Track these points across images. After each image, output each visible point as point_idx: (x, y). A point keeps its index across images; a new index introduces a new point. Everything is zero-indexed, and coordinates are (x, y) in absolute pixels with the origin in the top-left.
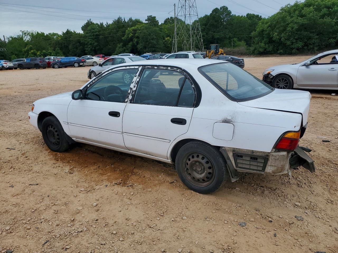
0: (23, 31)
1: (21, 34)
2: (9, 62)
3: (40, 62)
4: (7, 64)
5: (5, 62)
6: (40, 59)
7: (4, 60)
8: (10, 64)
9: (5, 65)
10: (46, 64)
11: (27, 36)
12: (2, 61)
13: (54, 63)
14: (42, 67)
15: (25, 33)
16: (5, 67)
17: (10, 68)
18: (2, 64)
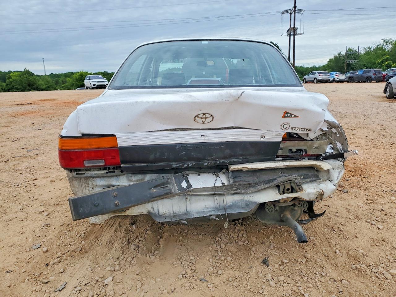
0: (385, 39)
1: (382, 42)
2: (342, 75)
3: (374, 74)
4: (338, 76)
5: (337, 75)
6: (374, 70)
7: (337, 73)
8: (342, 77)
9: (336, 78)
10: (381, 77)
11: (388, 45)
12: (335, 73)
13: (390, 76)
14: (374, 80)
15: (387, 42)
16: (336, 79)
17: (341, 81)
18: (334, 76)
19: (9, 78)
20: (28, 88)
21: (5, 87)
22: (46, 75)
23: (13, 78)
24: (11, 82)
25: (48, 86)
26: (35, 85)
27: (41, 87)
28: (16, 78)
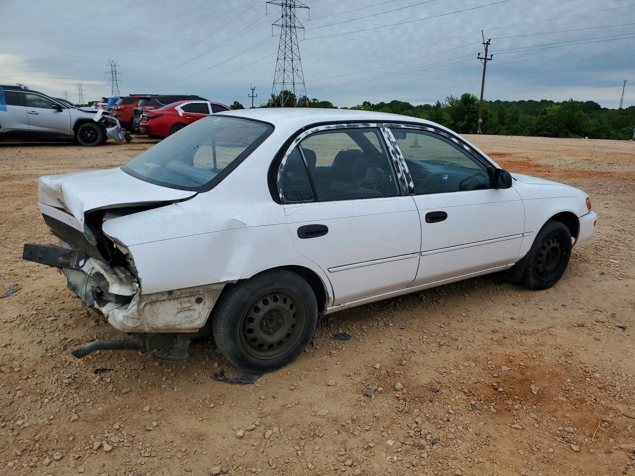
19: (543, 113)
20: (565, 130)
21: (533, 126)
22: (621, 109)
23: (549, 114)
24: (544, 120)
25: (598, 128)
26: (577, 127)
27: (586, 130)
28: (553, 114)
